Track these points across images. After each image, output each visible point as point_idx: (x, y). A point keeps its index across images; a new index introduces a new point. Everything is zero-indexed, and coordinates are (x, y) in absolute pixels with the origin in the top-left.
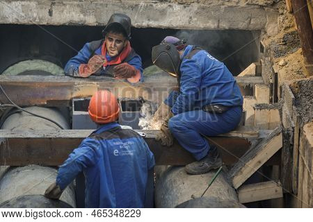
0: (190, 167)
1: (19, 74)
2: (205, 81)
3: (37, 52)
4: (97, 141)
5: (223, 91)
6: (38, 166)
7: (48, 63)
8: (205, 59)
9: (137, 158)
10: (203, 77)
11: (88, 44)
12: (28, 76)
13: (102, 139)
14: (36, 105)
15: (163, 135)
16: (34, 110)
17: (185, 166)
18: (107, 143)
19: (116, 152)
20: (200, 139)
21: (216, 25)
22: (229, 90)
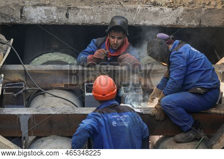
0: (178, 137)
1: (43, 64)
2: (189, 68)
3: (57, 46)
4: (100, 115)
5: (204, 76)
6: (58, 137)
7: (65, 55)
8: (189, 52)
9: (132, 128)
10: (188, 66)
11: (95, 40)
12: (50, 65)
13: (103, 113)
14: (56, 88)
15: (156, 112)
16: (55, 92)
17: (174, 136)
18: (107, 116)
19: (114, 123)
20: (186, 115)
21: (198, 23)
22: (209, 75)
